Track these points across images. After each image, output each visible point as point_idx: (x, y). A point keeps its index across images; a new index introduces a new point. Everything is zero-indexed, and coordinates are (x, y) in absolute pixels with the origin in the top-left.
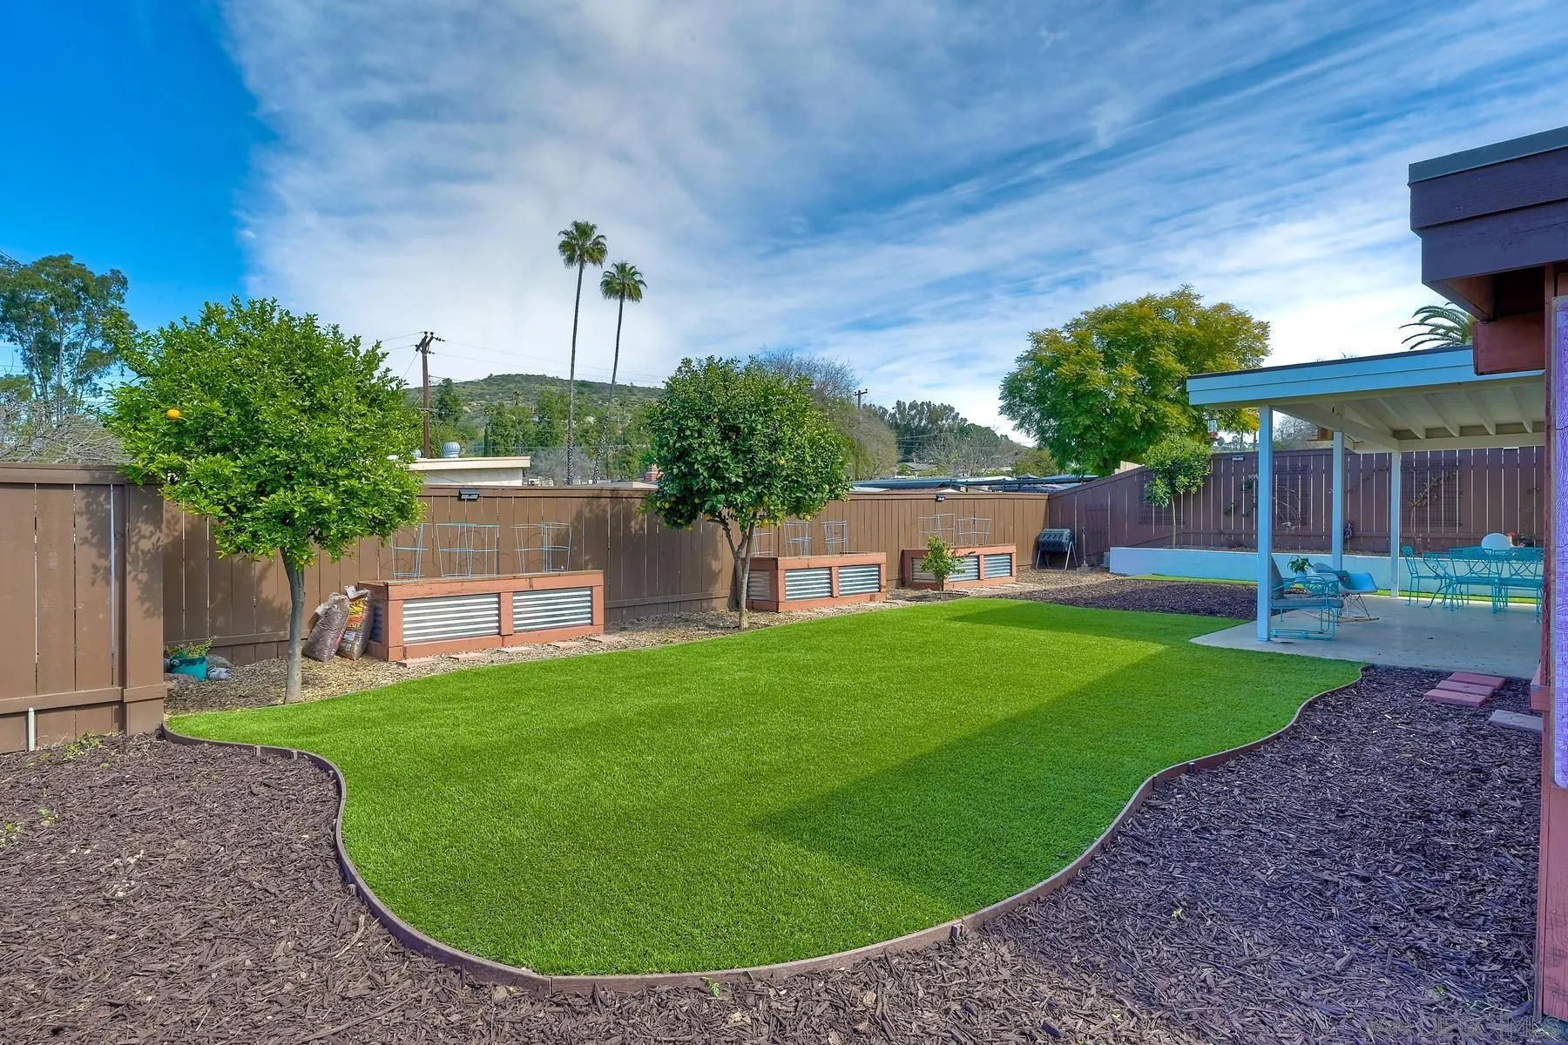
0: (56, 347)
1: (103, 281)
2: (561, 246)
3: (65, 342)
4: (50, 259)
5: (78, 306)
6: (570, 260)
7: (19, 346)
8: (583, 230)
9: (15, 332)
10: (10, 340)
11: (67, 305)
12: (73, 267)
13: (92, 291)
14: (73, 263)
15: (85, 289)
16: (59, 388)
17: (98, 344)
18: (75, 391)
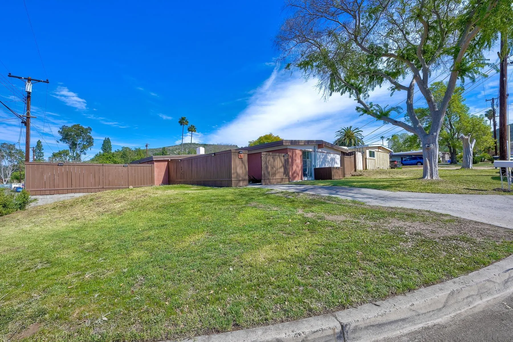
0: (76, 144)
1: (86, 129)
2: (179, 122)
3: (78, 143)
4: (75, 125)
5: (81, 135)
6: (181, 124)
7: (68, 144)
8: (183, 119)
9: (67, 141)
10: (66, 143)
11: (78, 135)
12: (80, 127)
13: (84, 132)
14: (80, 126)
15: (83, 131)
16: (77, 153)
17: (85, 143)
18: (80, 154)
